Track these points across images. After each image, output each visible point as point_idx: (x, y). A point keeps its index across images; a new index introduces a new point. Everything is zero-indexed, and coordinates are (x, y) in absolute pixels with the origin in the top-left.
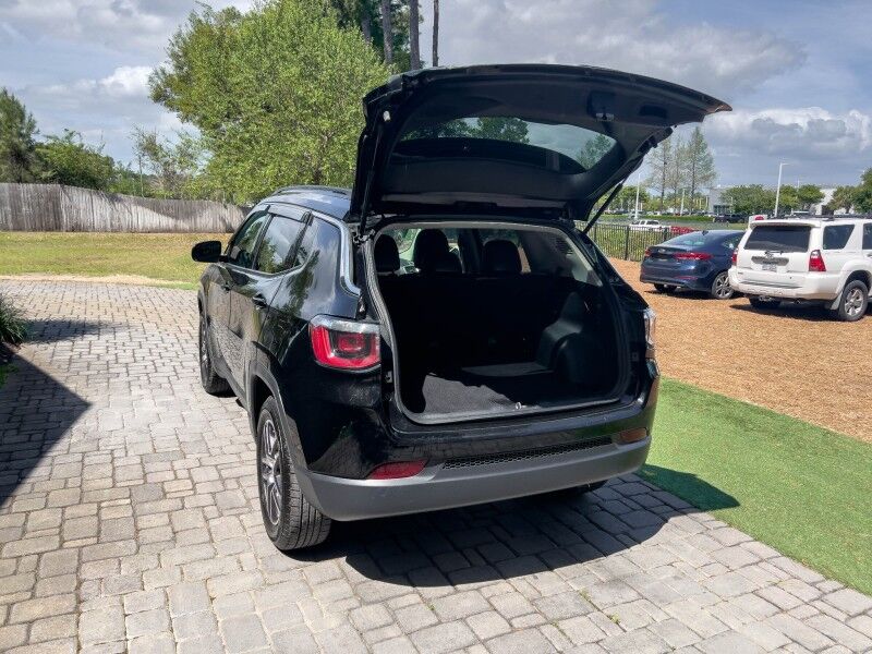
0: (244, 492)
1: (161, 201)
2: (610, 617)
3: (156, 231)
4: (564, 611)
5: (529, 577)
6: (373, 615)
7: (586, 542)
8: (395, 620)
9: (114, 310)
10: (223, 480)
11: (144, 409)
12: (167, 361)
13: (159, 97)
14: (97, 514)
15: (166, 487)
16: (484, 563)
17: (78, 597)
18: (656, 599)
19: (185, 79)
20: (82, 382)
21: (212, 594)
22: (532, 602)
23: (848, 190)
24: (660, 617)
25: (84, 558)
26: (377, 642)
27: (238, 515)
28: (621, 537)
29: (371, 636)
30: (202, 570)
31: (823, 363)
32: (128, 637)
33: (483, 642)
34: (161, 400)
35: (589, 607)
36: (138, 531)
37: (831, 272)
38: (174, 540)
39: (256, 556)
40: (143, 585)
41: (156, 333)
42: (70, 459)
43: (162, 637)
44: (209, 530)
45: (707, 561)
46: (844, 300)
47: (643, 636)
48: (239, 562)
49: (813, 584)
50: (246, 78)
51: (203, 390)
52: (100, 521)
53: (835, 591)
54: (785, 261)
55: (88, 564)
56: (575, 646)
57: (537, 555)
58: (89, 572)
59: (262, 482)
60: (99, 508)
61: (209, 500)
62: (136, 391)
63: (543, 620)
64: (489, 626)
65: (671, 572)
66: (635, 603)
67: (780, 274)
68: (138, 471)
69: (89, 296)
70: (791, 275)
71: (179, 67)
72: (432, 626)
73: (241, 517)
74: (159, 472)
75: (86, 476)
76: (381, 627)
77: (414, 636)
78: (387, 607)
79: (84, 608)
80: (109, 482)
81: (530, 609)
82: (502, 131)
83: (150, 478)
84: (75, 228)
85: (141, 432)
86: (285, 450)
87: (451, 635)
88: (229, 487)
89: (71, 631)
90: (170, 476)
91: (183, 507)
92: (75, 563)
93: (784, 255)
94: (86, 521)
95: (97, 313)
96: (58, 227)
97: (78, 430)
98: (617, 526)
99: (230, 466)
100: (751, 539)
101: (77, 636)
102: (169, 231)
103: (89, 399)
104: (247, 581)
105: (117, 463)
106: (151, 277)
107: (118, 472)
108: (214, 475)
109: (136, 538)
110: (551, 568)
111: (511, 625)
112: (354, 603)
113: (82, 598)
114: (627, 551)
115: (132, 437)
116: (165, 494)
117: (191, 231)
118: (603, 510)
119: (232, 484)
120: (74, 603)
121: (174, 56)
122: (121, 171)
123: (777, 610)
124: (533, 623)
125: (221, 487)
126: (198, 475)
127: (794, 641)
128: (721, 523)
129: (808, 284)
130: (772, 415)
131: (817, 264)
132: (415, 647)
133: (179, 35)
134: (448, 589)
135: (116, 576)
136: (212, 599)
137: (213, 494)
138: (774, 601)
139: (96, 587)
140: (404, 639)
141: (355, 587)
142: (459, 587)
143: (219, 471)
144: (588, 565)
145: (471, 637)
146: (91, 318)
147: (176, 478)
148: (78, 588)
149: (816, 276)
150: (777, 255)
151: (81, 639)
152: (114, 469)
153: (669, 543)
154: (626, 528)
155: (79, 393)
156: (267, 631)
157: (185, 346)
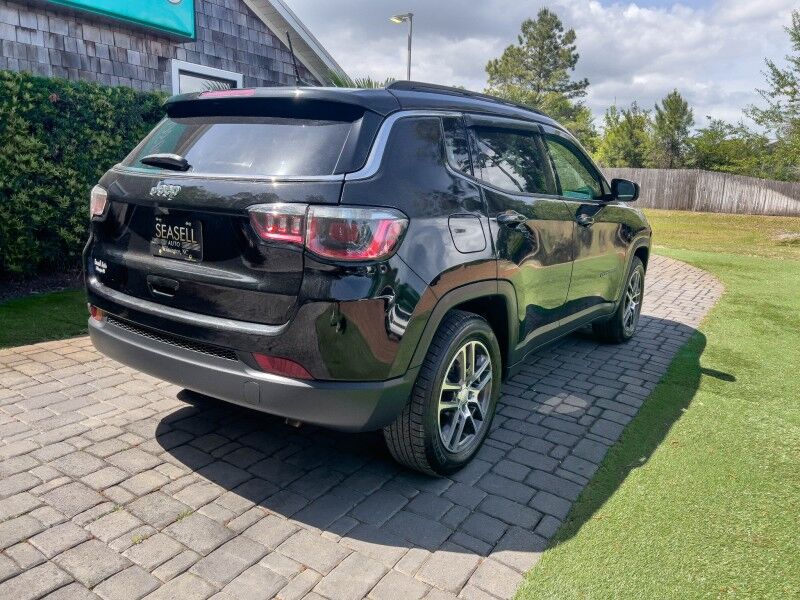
1: (794, 185)
2: (145, 537)
3: (781, 215)
22: (157, 491)
84: (705, 208)
96: (690, 207)
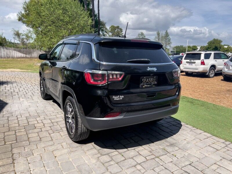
0: (59, 126)
1: (21, 49)
2: (173, 155)
3: (20, 58)
4: (160, 154)
5: (148, 145)
6: (106, 158)
7: (161, 135)
8: (112, 159)
9: (11, 78)
10: (52, 123)
11: (25, 104)
12: (29, 91)
13: (20, 19)
14: (15, 134)
15: (36, 125)
16: (134, 142)
17: (13, 159)
18: (184, 149)
19: (28, 15)
20: (4, 97)
21: (55, 155)
22: (150, 152)
23: (204, 47)
24: (186, 154)
25: (13, 147)
26: (108, 166)
27: (59, 132)
28: (170, 133)
29: (106, 165)
30: (51, 148)
31: (208, 88)
32: (31, 170)
33: (140, 164)
34: (29, 102)
35: (166, 152)
36: (29, 138)
37: (206, 65)
38: (41, 140)
39: (67, 144)
40: (33, 154)
41: (25, 84)
42: (4, 119)
43: (42, 169)
44: (51, 137)
45: (194, 138)
46: (209, 72)
47: (183, 159)
48: (62, 145)
49: (223, 143)
50: (46, 14)
51: (42, 98)
52: (16, 136)
53: (229, 144)
54: (195, 63)
55: (14, 149)
56: (166, 163)
57: (149, 139)
58: (15, 151)
59: (66, 122)
60: (15, 132)
61: (49, 128)
62: (21, 99)
63: (155, 157)
64: (140, 159)
65: (185, 142)
66: (178, 150)
67: (193, 66)
68: (26, 122)
69: (3, 74)
70: (196, 66)
71: (26, 11)
72: (123, 160)
73: (60, 133)
74: (32, 121)
75: (10, 123)
76: (109, 162)
77: (119, 163)
78: (109, 156)
79: (15, 162)
80: (17, 125)
81: (150, 154)
82: (116, 31)
83: (30, 123)
85: (24, 110)
86: (76, 111)
87: (130, 163)
88: (55, 125)
89: (12, 169)
90: (36, 122)
91: (42, 131)
92: (10, 149)
93: (195, 61)
94: (12, 136)
95: (6, 79)
97: (5, 110)
98: (168, 130)
99: (54, 119)
100: (204, 132)
101: (14, 170)
102: (24, 58)
103: (7, 102)
104: (65, 151)
105: (19, 119)
106: (21, 69)
107: (20, 122)
108: (50, 121)
109: (29, 140)
110: (153, 142)
111: (146, 159)
112: (99, 155)
113: (14, 159)
114: (172, 137)
115: (22, 112)
116: (35, 127)
117: (30, 58)
118: (163, 126)
119: (55, 124)
120: (12, 161)
121: (24, 8)
122: (9, 42)
123: (216, 150)
124: (152, 158)
125: (52, 125)
126: (45, 122)
127: (223, 158)
128: (195, 128)
129: (201, 68)
130: (199, 101)
131: (203, 63)
132: (120, 167)
133: (26, 2)
134: (126, 150)
135: (24, 152)
136: (56, 157)
137: (50, 127)
138: (215, 148)
139: (18, 155)
140: (116, 165)
141: (98, 150)
142: (129, 149)
143: (51, 120)
144: (163, 141)
145: (136, 163)
146: (4, 80)
147: (38, 123)
148: (12, 156)
149: (203, 66)
150: (192, 61)
151: (16, 171)
152: (18, 121)
153: (183, 134)
154: (170, 131)
155: (4, 100)
156: (74, 165)
157: (34, 87)
